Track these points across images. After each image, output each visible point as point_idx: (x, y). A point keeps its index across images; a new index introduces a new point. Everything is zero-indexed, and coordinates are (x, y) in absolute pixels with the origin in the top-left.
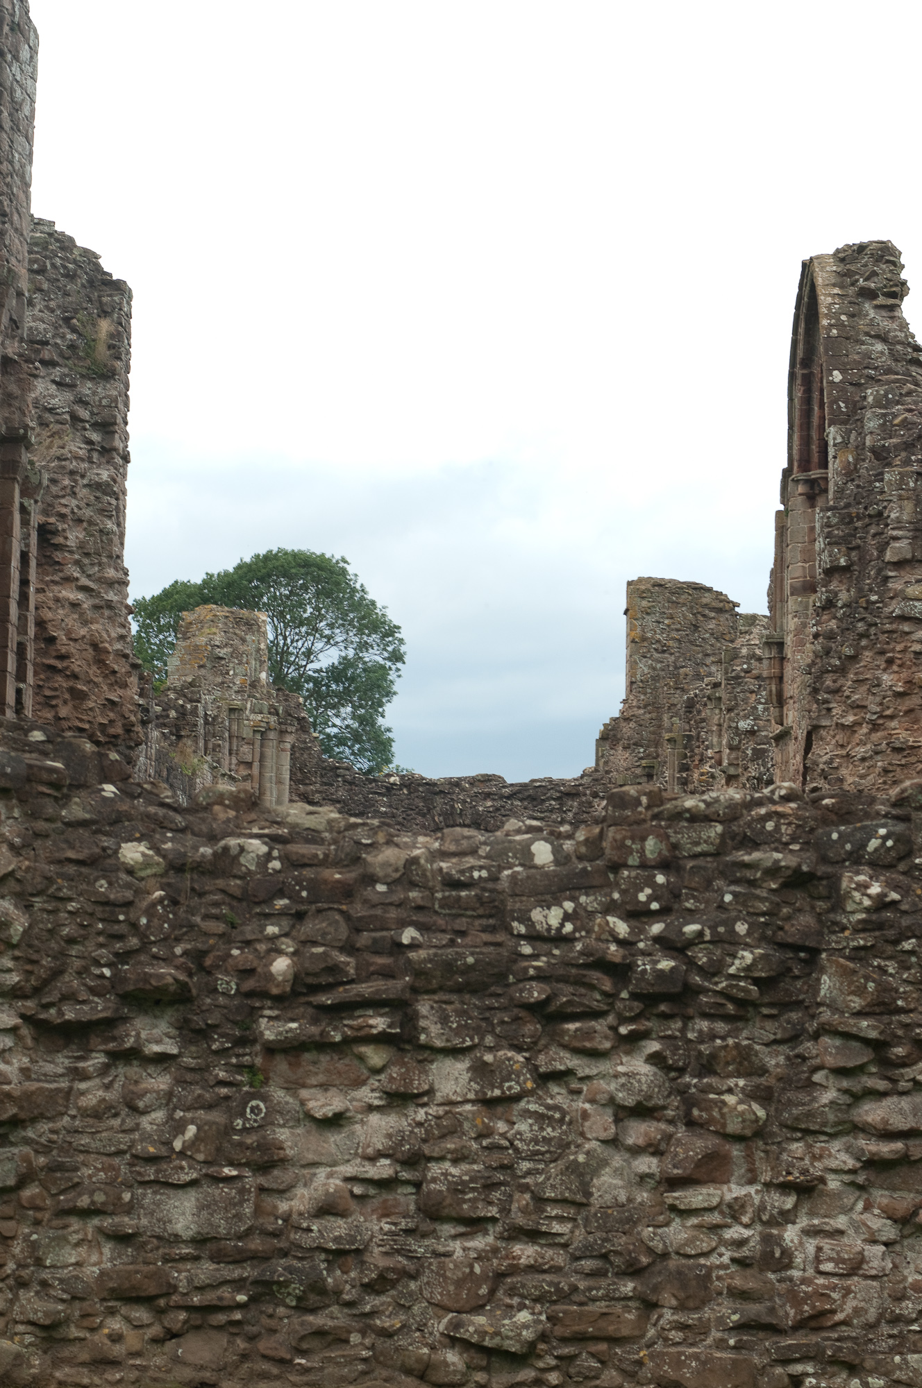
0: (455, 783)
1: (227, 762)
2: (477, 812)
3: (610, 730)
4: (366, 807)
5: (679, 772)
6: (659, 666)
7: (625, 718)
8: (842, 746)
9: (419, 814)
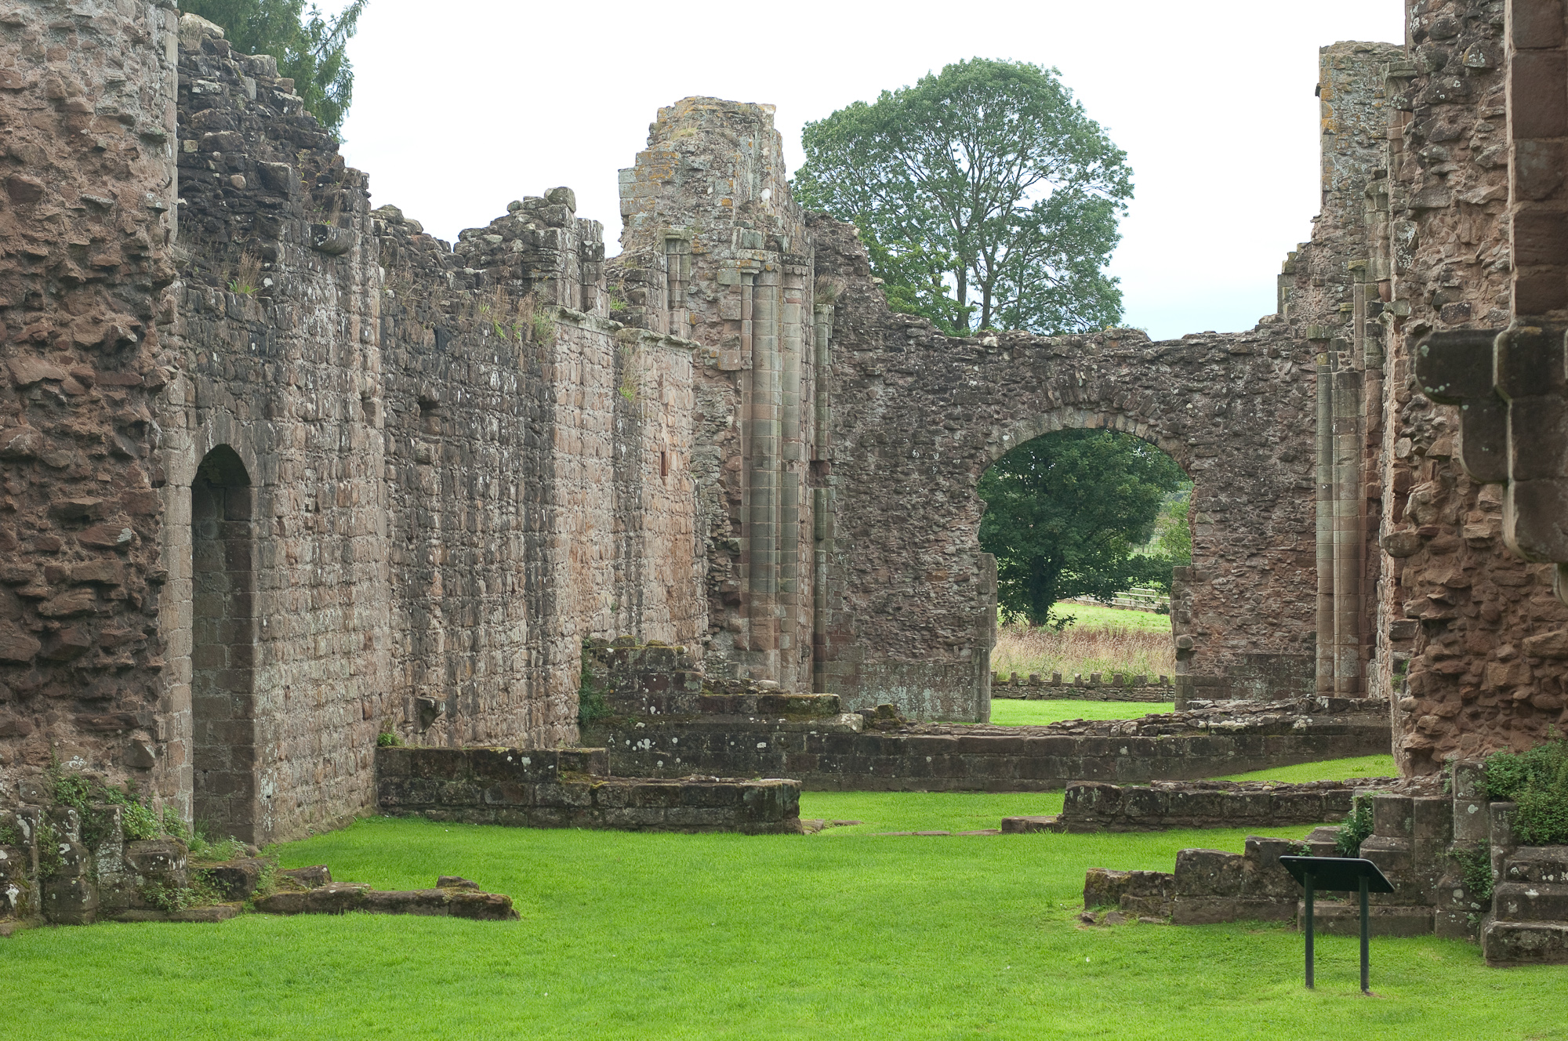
0: (1077, 342)
1: (667, 319)
2: (1108, 383)
3: (1298, 261)
4: (948, 380)
5: (1370, 316)
6: (1364, 167)
7: (1317, 244)
8: (1468, 244)
9: (1025, 388)
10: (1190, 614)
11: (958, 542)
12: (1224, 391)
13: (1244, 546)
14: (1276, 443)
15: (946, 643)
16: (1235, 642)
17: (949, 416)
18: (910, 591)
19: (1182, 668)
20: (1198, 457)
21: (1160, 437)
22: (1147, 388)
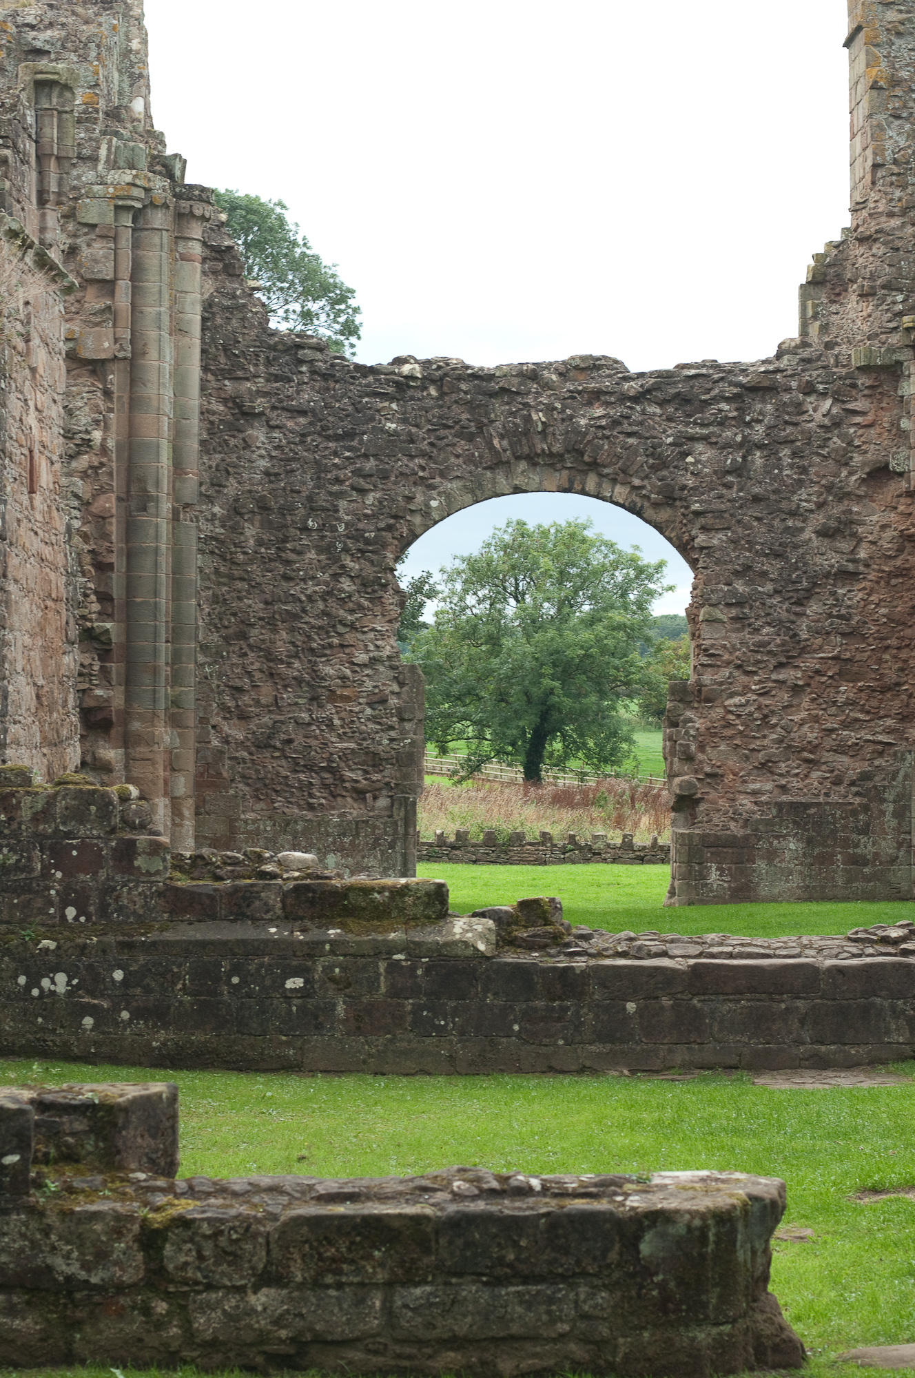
0: (532, 374)
2: (576, 430)
3: (830, 265)
4: (356, 422)
7: (859, 236)
9: (459, 435)
10: (693, 748)
11: (371, 647)
12: (739, 438)
13: (770, 652)
14: (811, 511)
15: (355, 790)
16: (756, 786)
17: (358, 473)
18: (305, 716)
19: (681, 821)
20: (704, 529)
21: (646, 504)
22: (630, 435)
